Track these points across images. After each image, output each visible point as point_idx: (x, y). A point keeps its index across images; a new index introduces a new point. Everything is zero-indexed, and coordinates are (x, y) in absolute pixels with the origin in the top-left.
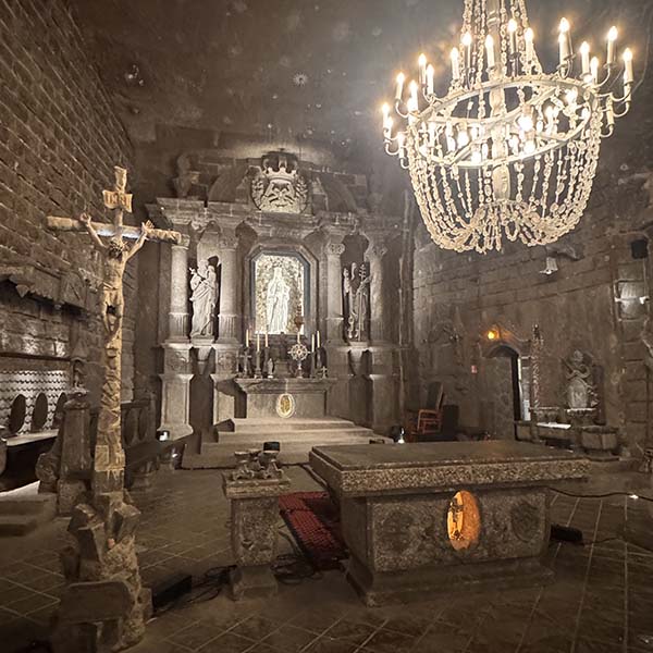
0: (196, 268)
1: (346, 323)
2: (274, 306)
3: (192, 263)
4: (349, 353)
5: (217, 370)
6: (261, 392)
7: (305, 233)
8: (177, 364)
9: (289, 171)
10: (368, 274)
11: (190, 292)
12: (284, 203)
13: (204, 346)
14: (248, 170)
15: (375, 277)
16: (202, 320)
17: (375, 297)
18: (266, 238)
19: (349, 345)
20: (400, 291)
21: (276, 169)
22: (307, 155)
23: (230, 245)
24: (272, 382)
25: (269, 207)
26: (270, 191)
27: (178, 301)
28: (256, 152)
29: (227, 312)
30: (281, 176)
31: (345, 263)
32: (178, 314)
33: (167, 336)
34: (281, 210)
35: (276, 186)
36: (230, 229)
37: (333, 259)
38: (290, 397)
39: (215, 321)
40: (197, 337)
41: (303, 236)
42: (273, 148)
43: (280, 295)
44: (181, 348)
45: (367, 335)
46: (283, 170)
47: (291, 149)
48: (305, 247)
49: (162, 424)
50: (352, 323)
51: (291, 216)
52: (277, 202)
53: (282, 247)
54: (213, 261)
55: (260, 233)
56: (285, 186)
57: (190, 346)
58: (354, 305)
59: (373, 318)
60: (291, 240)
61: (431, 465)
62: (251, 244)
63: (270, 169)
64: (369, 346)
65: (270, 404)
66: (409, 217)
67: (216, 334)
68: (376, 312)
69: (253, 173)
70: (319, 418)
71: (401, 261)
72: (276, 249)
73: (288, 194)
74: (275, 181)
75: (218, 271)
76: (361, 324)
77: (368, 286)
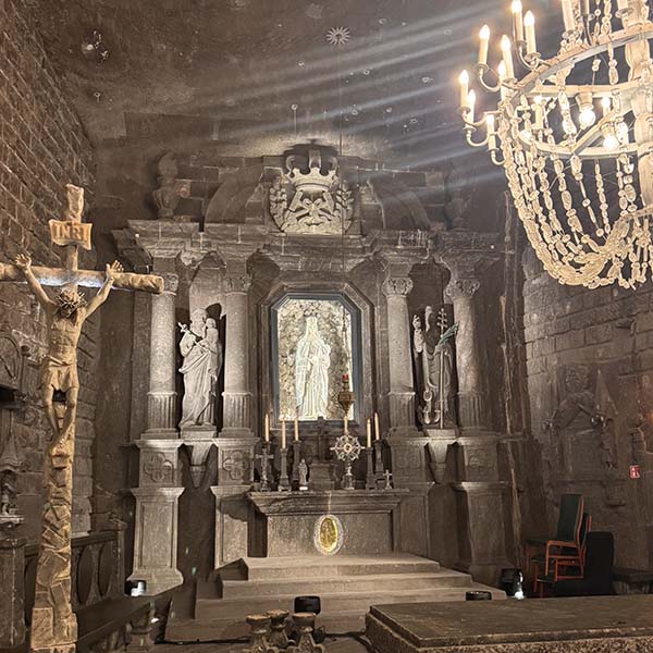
0: (188, 323)
1: (419, 401)
2: (308, 377)
3: (182, 316)
4: (427, 447)
5: (221, 480)
6: (290, 513)
7: (350, 264)
9: (324, 172)
10: (451, 322)
11: (179, 359)
12: (319, 220)
13: (201, 442)
14: (264, 173)
15: (462, 327)
16: (197, 400)
17: (464, 358)
18: (292, 274)
19: (426, 435)
20: (504, 348)
21: (306, 171)
22: (351, 147)
23: (239, 287)
24: (306, 497)
25: (294, 227)
26: (297, 203)
27: (161, 373)
28: (275, 147)
29: (234, 388)
30: (314, 180)
31: (414, 307)
32: (162, 394)
33: (144, 427)
34: (314, 231)
35: (306, 195)
36: (238, 263)
37: (396, 301)
38: (336, 522)
39: (217, 402)
40: (189, 429)
41: (349, 268)
43: (315, 358)
44: (166, 446)
45: (454, 420)
46: (315, 171)
47: (326, 139)
48: (351, 283)
49: (136, 569)
50: (429, 400)
51: (330, 239)
52: (308, 220)
53: (317, 287)
54: (214, 312)
55: (283, 266)
56: (319, 195)
57: (179, 443)
58: (431, 373)
59: (462, 391)
60: (329, 275)
61: (567, 638)
62: (270, 284)
63: (296, 171)
64: (459, 435)
65: (303, 533)
66: (511, 232)
67: (218, 423)
68: (467, 380)
69: (271, 178)
71: (503, 300)
72: (307, 290)
73: (324, 206)
74: (305, 188)
75: (221, 326)
76: (443, 401)
77: (452, 340)
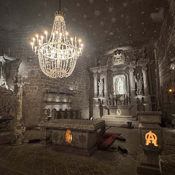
1: (136, 90)
2: (120, 87)
4: (138, 98)
5: (104, 104)
6: (112, 109)
7: (124, 68)
8: (95, 103)
9: (119, 54)
11: (98, 87)
12: (119, 62)
13: (102, 98)
14: (111, 56)
16: (101, 92)
17: (145, 82)
18: (115, 72)
19: (137, 96)
20: (156, 79)
21: (116, 55)
22: (124, 49)
23: (105, 75)
24: (115, 106)
25: (116, 64)
26: (116, 60)
27: (96, 89)
28: (111, 52)
29: (106, 90)
32: (96, 92)
33: (94, 97)
34: (119, 64)
35: (117, 58)
36: (105, 72)
37: (131, 74)
38: (120, 110)
39: (103, 92)
40: (100, 96)
41: (124, 69)
42: (115, 50)
43: (121, 85)
44: (96, 99)
46: (118, 54)
47: (120, 49)
48: (125, 72)
49: (93, 115)
50: (138, 90)
51: (122, 65)
52: (118, 62)
53: (119, 73)
55: (113, 71)
57: (98, 99)
58: (138, 85)
59: (144, 88)
60: (121, 71)
62: (112, 74)
64: (143, 96)
65: (115, 112)
66: (157, 57)
67: (104, 96)
68: (145, 86)
70: (128, 115)
71: (156, 70)
72: (118, 74)
73: (120, 59)
74: (117, 57)
76: (140, 90)
77: (143, 79)
